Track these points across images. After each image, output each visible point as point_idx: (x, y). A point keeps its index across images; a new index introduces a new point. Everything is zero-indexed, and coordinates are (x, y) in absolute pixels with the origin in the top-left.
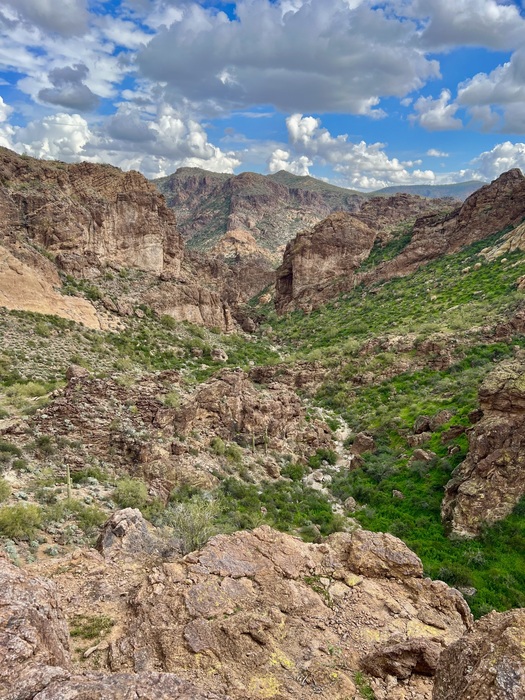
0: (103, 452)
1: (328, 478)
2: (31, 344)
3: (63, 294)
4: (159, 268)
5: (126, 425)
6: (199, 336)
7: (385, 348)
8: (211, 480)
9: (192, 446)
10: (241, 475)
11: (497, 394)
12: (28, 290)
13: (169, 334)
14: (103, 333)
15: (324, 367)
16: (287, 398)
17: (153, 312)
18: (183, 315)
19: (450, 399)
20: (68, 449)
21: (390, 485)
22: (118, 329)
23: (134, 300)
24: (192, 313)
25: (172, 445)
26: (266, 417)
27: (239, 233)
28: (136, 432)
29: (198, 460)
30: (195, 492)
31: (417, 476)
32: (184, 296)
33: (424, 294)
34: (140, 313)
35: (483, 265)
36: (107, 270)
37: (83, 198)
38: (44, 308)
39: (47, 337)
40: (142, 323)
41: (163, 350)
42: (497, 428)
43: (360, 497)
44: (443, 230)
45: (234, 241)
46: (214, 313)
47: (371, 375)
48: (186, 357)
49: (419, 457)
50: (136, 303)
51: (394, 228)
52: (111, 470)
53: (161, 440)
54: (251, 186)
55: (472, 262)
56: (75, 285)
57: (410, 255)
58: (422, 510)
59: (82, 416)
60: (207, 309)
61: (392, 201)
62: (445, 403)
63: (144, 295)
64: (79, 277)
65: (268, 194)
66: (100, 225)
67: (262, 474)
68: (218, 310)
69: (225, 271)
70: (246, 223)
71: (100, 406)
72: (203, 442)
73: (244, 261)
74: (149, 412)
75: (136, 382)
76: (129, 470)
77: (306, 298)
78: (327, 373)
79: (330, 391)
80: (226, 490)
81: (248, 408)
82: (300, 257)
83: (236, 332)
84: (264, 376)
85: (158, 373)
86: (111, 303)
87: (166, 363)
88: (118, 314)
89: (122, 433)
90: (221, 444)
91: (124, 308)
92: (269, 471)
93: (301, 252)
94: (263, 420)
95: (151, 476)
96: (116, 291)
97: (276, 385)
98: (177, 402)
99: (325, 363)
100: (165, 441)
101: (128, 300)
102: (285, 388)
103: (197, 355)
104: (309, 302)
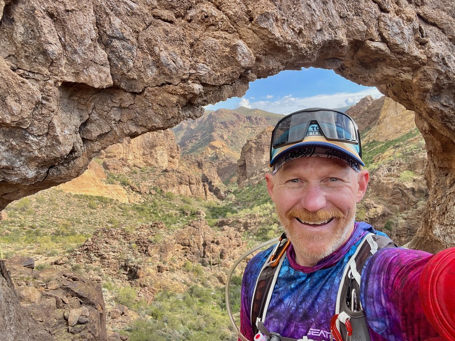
0: (115, 273)
2: (85, 213)
3: (107, 183)
4: (165, 165)
5: (129, 256)
6: (188, 203)
8: (183, 287)
9: (171, 267)
10: (203, 284)
12: (85, 181)
13: (170, 203)
14: (131, 205)
15: (261, 216)
16: (233, 235)
17: (161, 191)
18: (179, 191)
20: (92, 272)
22: (140, 202)
23: (150, 185)
24: (184, 189)
25: (158, 267)
26: (219, 247)
27: (217, 143)
28: (134, 260)
29: (175, 275)
30: (172, 295)
32: (180, 180)
34: (153, 192)
36: (134, 168)
38: (94, 192)
39: (95, 209)
40: (154, 198)
41: (167, 213)
45: (213, 148)
46: (198, 189)
48: (180, 216)
50: (151, 186)
52: (119, 284)
53: (151, 264)
54: (223, 116)
56: (114, 178)
59: (102, 252)
60: (194, 187)
63: (156, 181)
64: (117, 173)
65: (234, 120)
66: (129, 143)
67: (216, 282)
68: (201, 187)
69: (207, 165)
70: (222, 137)
71: (113, 245)
72: (179, 264)
73: (221, 159)
74: (143, 247)
75: (136, 230)
76: (131, 283)
77: (254, 177)
78: (263, 220)
79: (265, 231)
80: (192, 292)
81: (207, 242)
82: (249, 154)
83: (212, 200)
84: (225, 225)
85: (151, 223)
86: (136, 187)
87: (168, 220)
88: (140, 193)
89: (127, 260)
90: (191, 264)
91: (143, 190)
92: (221, 280)
93: (250, 150)
94: (217, 249)
95: (144, 286)
96: (139, 179)
97: (226, 227)
98: (162, 240)
99: (262, 214)
100: (153, 264)
101: (146, 185)
102: (232, 229)
103: (187, 214)
104: (257, 179)
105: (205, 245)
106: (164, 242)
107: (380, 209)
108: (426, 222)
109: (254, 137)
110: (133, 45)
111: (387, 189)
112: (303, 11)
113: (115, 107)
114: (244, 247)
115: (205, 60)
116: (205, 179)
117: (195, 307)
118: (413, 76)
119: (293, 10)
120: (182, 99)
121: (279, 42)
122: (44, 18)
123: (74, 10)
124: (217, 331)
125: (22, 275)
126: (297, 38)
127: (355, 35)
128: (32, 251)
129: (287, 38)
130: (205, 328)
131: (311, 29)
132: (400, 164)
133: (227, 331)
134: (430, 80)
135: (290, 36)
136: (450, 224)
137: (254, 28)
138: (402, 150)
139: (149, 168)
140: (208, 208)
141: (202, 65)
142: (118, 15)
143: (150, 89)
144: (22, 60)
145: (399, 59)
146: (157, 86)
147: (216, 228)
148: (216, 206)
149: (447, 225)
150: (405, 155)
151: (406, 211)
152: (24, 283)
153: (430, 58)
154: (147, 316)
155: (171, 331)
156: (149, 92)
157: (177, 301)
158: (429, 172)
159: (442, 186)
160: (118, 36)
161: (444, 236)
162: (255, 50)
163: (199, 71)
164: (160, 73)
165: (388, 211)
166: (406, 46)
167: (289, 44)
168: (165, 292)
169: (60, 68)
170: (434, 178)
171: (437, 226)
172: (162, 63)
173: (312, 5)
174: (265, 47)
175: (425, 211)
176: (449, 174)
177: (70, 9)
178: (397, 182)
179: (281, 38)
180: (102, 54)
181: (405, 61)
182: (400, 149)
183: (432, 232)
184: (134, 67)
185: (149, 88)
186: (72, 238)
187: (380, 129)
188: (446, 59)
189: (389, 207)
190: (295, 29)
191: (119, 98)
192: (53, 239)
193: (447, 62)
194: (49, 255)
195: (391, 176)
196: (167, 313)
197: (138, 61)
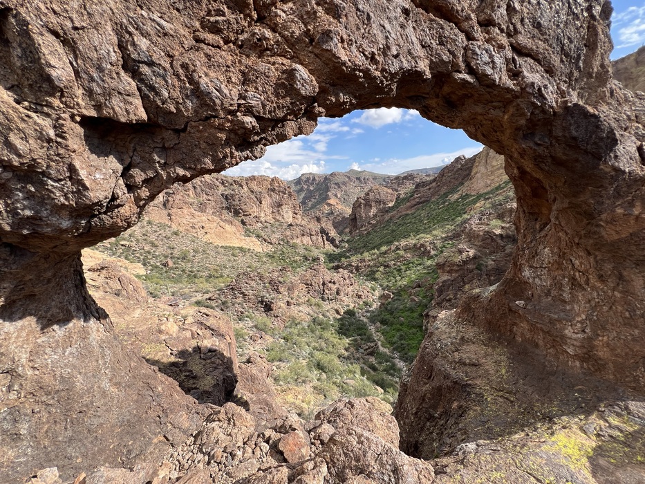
0: (254, 306)
1: (368, 314)
2: (229, 261)
3: (245, 236)
4: (290, 221)
5: (264, 293)
6: (310, 251)
7: (399, 249)
8: (307, 317)
9: (298, 302)
10: (323, 315)
11: (444, 264)
12: (228, 235)
13: (295, 251)
14: (264, 253)
15: (369, 261)
16: (346, 276)
17: (288, 241)
18: (302, 241)
19: (431, 271)
20: (237, 305)
21: (398, 316)
22: (271, 251)
24: (306, 240)
25: (287, 302)
26: (336, 286)
27: (332, 201)
28: (268, 297)
29: (301, 308)
30: (299, 323)
31: (411, 310)
32: (302, 232)
33: (421, 221)
34: (282, 243)
35: (450, 204)
36: (265, 224)
37: (252, 192)
38: (236, 244)
39: (237, 257)
40: (283, 247)
41: (293, 259)
42: (444, 281)
43: (383, 322)
44: (430, 189)
45: (329, 205)
46: (317, 239)
47: (393, 262)
48: (304, 262)
49: (413, 300)
50: (279, 238)
51: (405, 190)
52: (258, 315)
54: (337, 178)
55: (444, 202)
56: (250, 232)
57: (413, 202)
58: (414, 327)
59: (243, 290)
60: (314, 238)
61: (405, 178)
62: (429, 273)
63: (283, 234)
64: (253, 228)
65: (346, 181)
66: (261, 203)
67: (334, 314)
68: (319, 238)
69: (324, 219)
70: (336, 196)
71: (252, 285)
72: (303, 299)
73: (336, 214)
74: (275, 286)
75: (269, 273)
76: (267, 314)
77: (364, 229)
78: (371, 264)
79: (373, 273)
80: (314, 322)
81: (326, 282)
82: (359, 209)
83: (329, 248)
84: (340, 268)
85: (280, 268)
86: (267, 239)
87: (294, 265)
88: (271, 244)
89: (263, 297)
90: (313, 300)
91: (274, 241)
92: (338, 312)
93: (360, 206)
94: (334, 287)
95: (277, 316)
96: (270, 233)
97: (341, 270)
98: (289, 281)
99: (370, 258)
100: (283, 300)
101: (275, 237)
102: (346, 271)
103: (309, 260)
104: (366, 230)
105: (324, 284)
106: (291, 283)
107: (471, 253)
108: (515, 264)
109: (363, 195)
110: (165, 70)
111: (478, 235)
112: (375, 32)
113: (157, 147)
114: (356, 286)
115: (258, 89)
116: (323, 231)
117: (318, 333)
118: (504, 112)
119: (363, 31)
120: (232, 136)
121: (347, 67)
122: (42, 35)
123: (86, 27)
124: (335, 351)
125: (164, 313)
126: (369, 64)
127: (440, 66)
128: (192, 290)
129: (357, 63)
130: (326, 349)
131: (386, 54)
132: (490, 214)
133: (344, 352)
134: (523, 114)
135: (360, 60)
136: (541, 267)
137: (317, 51)
138: (492, 202)
139: (277, 223)
140: (326, 254)
141: (253, 93)
142: (145, 35)
143: (193, 123)
144: (26, 90)
145: (489, 93)
146: (200, 120)
147: (332, 270)
148: (332, 252)
149: (537, 268)
150: (494, 206)
151: (495, 254)
152: (165, 319)
153: (525, 88)
154: (280, 339)
155: (299, 351)
156: (192, 127)
157: (303, 328)
158: (519, 217)
159: (531, 231)
160: (146, 60)
161: (534, 278)
162: (318, 77)
163: (249, 101)
164: (201, 104)
165: (479, 254)
166: (496, 77)
167: (360, 71)
168: (293, 321)
169: (75, 100)
170: (523, 223)
171: (527, 269)
172: (202, 91)
173: (386, 26)
174: (331, 75)
175: (514, 255)
176: (539, 219)
177: (79, 26)
178: (487, 229)
179: (348, 62)
180: (127, 82)
181: (495, 95)
182: (490, 200)
183: (521, 274)
184: (169, 97)
185: (191, 122)
186: (221, 280)
187: (472, 184)
188: (543, 89)
189: (479, 251)
190: (366, 53)
191: (161, 137)
192: (207, 281)
193: (544, 92)
194: (204, 293)
195: (482, 224)
196: (296, 337)
197: (174, 90)
